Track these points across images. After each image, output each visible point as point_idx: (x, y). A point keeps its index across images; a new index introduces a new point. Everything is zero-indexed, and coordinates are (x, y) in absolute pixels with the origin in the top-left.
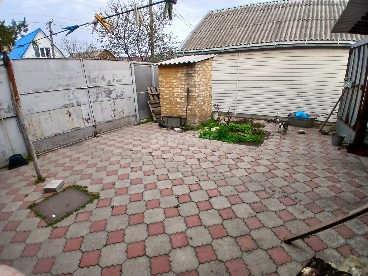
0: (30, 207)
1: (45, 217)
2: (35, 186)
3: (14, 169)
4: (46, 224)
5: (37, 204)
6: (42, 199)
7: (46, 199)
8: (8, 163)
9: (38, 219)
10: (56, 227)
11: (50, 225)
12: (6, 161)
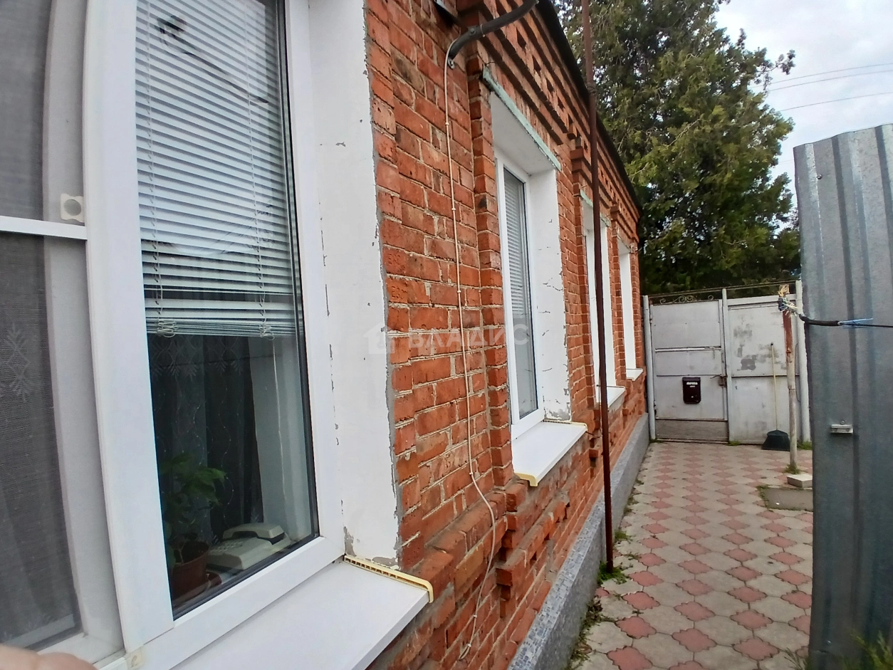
0: (760, 488)
1: (768, 501)
2: (782, 474)
3: (770, 451)
4: (764, 505)
5: (769, 488)
6: (778, 487)
7: (782, 489)
8: (763, 441)
9: (760, 499)
10: (772, 511)
11: (766, 506)
12: (764, 437)
